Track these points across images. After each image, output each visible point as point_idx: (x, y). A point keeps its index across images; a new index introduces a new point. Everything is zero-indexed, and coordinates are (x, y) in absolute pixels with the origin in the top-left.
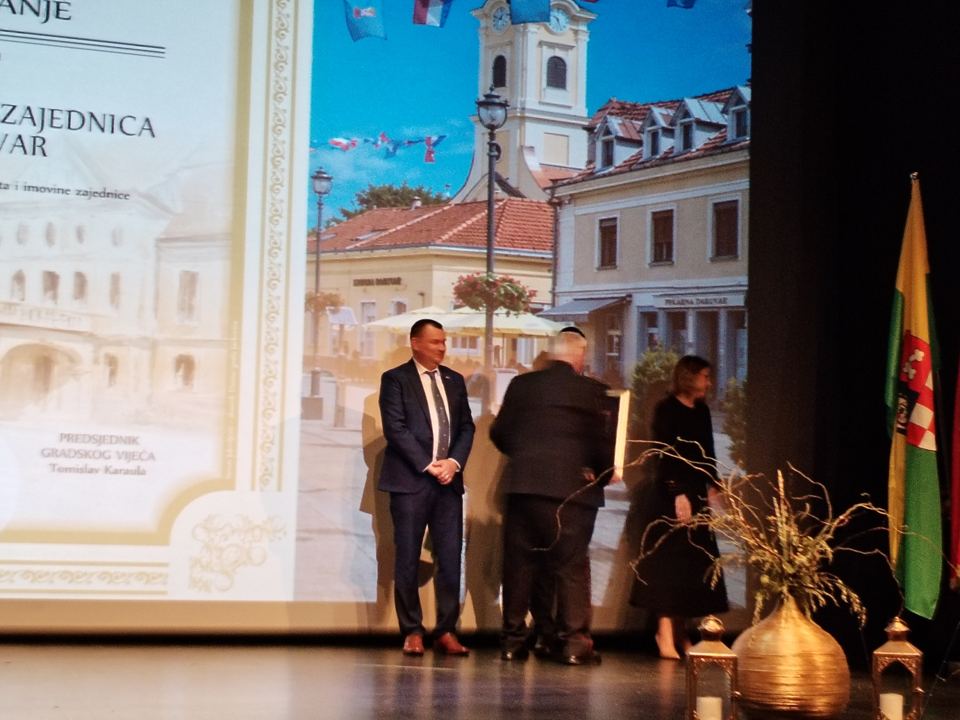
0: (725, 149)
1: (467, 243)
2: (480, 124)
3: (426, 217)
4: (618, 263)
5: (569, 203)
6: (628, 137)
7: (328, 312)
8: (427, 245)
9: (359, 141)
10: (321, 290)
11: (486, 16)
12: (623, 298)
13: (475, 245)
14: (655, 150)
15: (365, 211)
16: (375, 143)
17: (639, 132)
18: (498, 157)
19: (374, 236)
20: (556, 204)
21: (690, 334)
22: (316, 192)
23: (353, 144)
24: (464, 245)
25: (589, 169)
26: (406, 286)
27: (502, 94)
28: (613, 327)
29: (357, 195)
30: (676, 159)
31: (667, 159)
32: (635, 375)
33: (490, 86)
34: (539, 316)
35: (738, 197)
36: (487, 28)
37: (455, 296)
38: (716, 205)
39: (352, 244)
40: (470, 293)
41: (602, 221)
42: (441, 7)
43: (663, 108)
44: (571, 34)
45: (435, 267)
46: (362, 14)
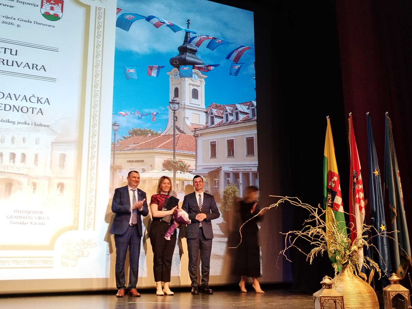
0: (249, 121)
1: (166, 148)
2: (170, 109)
3: (152, 139)
4: (217, 156)
5: (200, 136)
6: (219, 115)
7: (118, 172)
8: (153, 149)
9: (129, 113)
10: (115, 164)
11: (172, 74)
12: (219, 168)
13: (169, 149)
14: (227, 120)
15: (131, 137)
16: (134, 114)
17: (222, 114)
18: (176, 120)
19: (134, 145)
20: (196, 136)
21: (241, 180)
22: (114, 130)
23: (127, 114)
24: (165, 149)
25: (206, 125)
26: (145, 163)
27: (178, 100)
28: (216, 178)
29: (128, 131)
30: (234, 123)
31: (231, 123)
32: (223, 194)
33: (173, 97)
34: (191, 173)
35: (254, 136)
36: (172, 78)
37: (163, 166)
38: (247, 138)
39: (126, 148)
40: (167, 165)
41: (211, 142)
42: (157, 70)
43: (229, 107)
44: (199, 82)
45: (155, 156)
46: (130, 71)
